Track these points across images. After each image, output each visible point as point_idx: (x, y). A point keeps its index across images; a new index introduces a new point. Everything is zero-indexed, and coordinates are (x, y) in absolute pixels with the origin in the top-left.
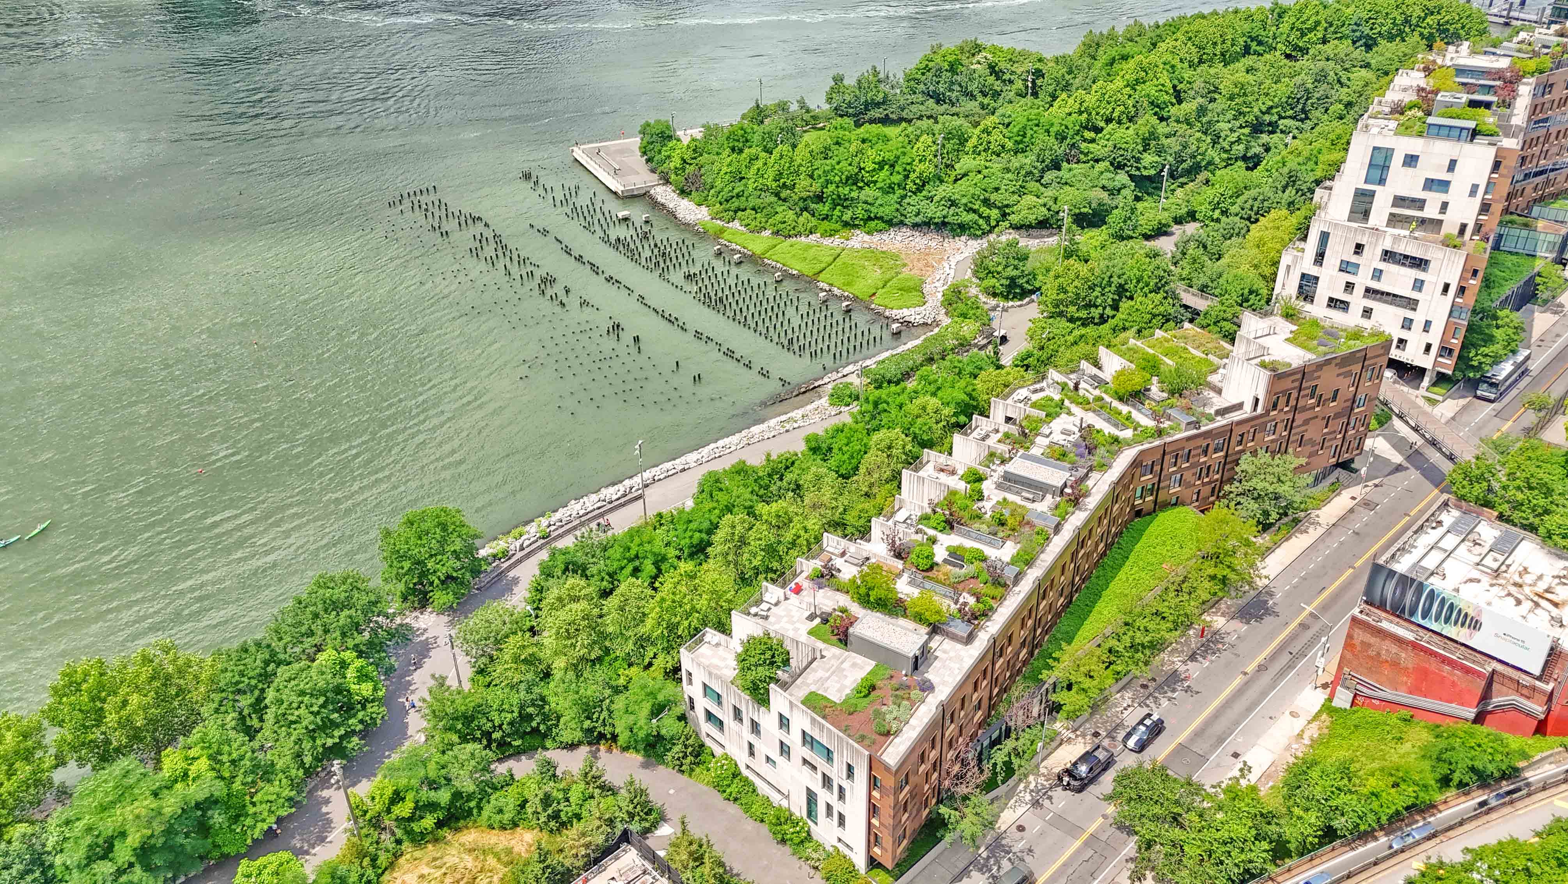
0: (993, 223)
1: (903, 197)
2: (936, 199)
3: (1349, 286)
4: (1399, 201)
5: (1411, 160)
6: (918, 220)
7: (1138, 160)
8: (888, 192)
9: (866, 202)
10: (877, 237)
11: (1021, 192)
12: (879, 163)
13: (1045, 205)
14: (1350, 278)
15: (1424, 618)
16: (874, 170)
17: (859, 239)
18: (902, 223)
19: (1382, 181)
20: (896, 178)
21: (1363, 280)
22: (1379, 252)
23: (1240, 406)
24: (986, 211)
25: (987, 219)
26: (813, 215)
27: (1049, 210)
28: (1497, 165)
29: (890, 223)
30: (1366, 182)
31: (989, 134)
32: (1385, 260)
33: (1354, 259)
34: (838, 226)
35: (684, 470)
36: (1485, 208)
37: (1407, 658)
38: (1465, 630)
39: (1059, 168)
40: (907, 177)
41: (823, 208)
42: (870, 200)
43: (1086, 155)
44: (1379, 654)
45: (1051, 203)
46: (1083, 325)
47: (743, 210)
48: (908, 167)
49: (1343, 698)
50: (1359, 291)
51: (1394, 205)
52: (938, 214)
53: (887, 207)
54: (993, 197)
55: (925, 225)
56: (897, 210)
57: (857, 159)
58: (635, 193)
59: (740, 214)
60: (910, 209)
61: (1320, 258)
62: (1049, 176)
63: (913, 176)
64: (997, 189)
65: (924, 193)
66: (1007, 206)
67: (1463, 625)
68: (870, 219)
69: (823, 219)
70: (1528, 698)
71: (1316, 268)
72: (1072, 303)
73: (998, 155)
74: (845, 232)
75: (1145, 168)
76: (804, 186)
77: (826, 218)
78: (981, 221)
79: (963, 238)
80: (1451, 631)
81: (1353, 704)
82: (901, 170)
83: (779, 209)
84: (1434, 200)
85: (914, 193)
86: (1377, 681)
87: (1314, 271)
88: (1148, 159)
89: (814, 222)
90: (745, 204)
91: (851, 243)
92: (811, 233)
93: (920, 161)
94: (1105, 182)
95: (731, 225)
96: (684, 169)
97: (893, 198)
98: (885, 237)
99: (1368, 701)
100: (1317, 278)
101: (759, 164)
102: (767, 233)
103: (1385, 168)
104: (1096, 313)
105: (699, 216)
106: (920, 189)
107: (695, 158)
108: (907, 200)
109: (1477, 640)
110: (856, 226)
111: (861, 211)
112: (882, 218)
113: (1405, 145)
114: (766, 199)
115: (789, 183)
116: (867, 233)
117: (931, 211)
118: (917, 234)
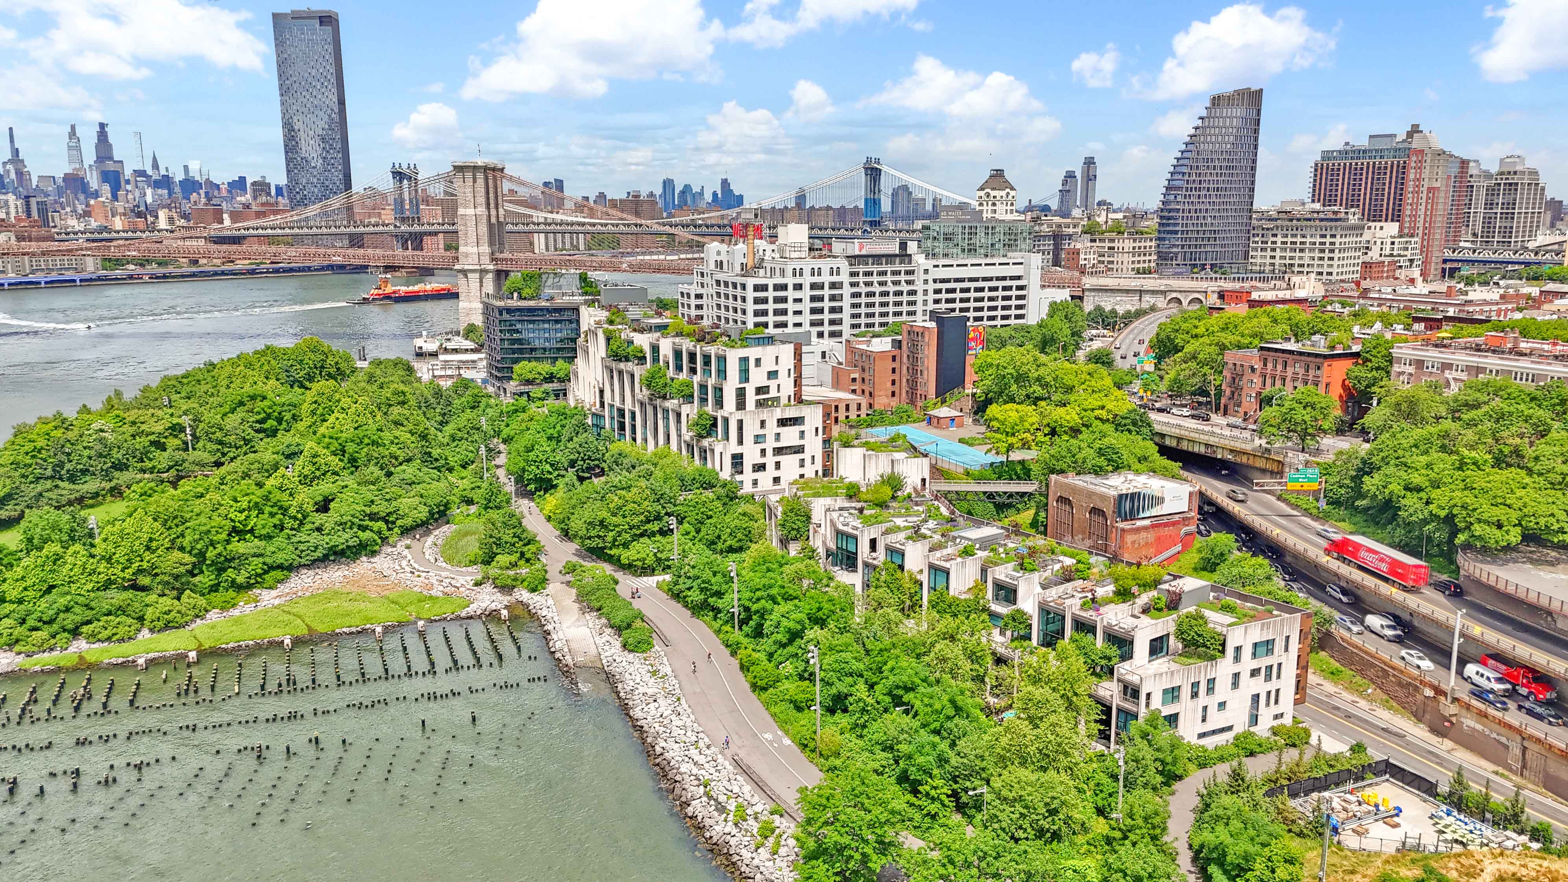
0: (384, 534)
2: (327, 527)
3: (763, 452)
4: (759, 390)
5: (758, 362)
6: (319, 554)
9: (256, 555)
10: (283, 588)
13: (421, 503)
14: (762, 446)
15: (1143, 513)
16: (246, 519)
17: (268, 598)
18: (301, 566)
19: (747, 380)
21: (770, 444)
22: (775, 422)
24: (376, 525)
25: (379, 532)
26: (196, 592)
29: (290, 568)
30: (740, 383)
31: (320, 457)
32: (779, 426)
33: (761, 432)
34: (231, 593)
37: (1150, 536)
40: (285, 515)
41: (205, 579)
42: (261, 550)
44: (1139, 544)
47: (88, 622)
48: (284, 504)
50: (769, 452)
51: (756, 394)
53: (280, 551)
54: (374, 509)
55: (330, 558)
56: (291, 552)
59: (85, 629)
60: (303, 547)
61: (740, 442)
63: (293, 511)
65: (310, 526)
66: (391, 513)
67: (1158, 504)
68: (266, 572)
69: (212, 593)
70: (1188, 525)
71: (740, 447)
74: (245, 596)
77: (214, 588)
78: (374, 536)
87: (738, 450)
89: (201, 600)
91: (259, 605)
92: (205, 612)
95: (73, 649)
97: (282, 540)
98: (290, 584)
100: (742, 455)
102: (146, 634)
103: (747, 370)
106: (304, 523)
108: (295, 539)
110: (253, 586)
111: (256, 565)
112: (280, 567)
113: (753, 353)
114: (117, 597)
115: (145, 565)
116: (271, 588)
117: (324, 541)
118: (319, 571)
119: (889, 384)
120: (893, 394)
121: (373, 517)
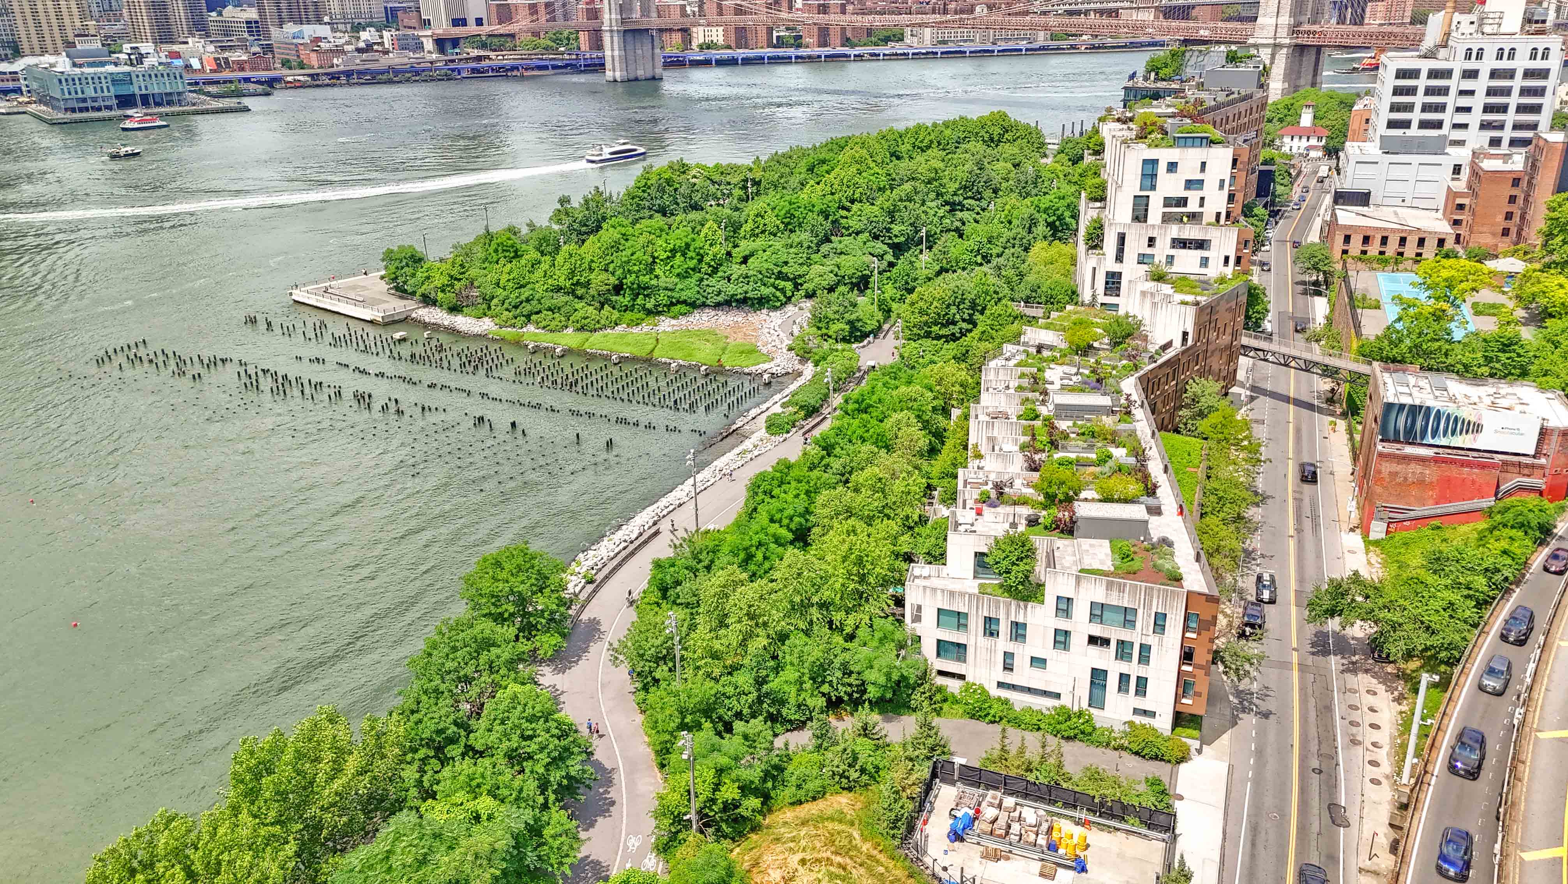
0: (789, 294)
1: (701, 280)
2: (733, 277)
4: (1168, 202)
5: (1172, 167)
6: (720, 299)
7: (889, 230)
8: (685, 277)
9: (666, 289)
10: (683, 321)
11: (808, 262)
12: (671, 251)
13: (832, 272)
14: (1148, 268)
15: (1433, 438)
16: (668, 258)
17: (666, 324)
18: (704, 305)
19: (1153, 188)
20: (692, 264)
22: (1168, 242)
23: (1169, 345)
24: (782, 284)
25: (783, 291)
26: (614, 308)
27: (836, 275)
28: (1235, 161)
29: (693, 306)
30: (1141, 189)
31: (762, 217)
32: (1174, 247)
33: (1149, 251)
34: (641, 315)
35: (680, 505)
36: (1231, 198)
37: (1430, 473)
38: (1470, 436)
39: (829, 241)
40: (700, 261)
41: (624, 300)
42: (670, 286)
43: (847, 229)
44: (1406, 479)
45: (836, 269)
46: (947, 341)
47: (537, 313)
48: (702, 251)
49: (1378, 530)
51: (1165, 206)
52: (739, 291)
53: (689, 290)
54: (785, 270)
55: (728, 304)
56: (698, 292)
57: (650, 249)
58: (396, 318)
59: (534, 317)
60: (710, 290)
61: (1119, 258)
62: (825, 248)
63: (707, 259)
64: (786, 263)
65: (720, 274)
66: (800, 276)
67: (1467, 432)
68: (672, 304)
69: (625, 311)
70: (1529, 476)
71: (1118, 265)
72: (936, 323)
73: (775, 235)
74: (650, 319)
75: (896, 236)
76: (600, 280)
77: (629, 308)
78: (778, 294)
79: (765, 311)
80: (1458, 441)
81: (1387, 532)
82: (694, 255)
83: (577, 306)
84: (1193, 197)
85: (710, 275)
86: (1407, 504)
87: (1116, 268)
88: (896, 229)
89: (616, 315)
90: (539, 306)
91: (661, 328)
92: (617, 324)
93: (711, 245)
94: (871, 250)
95: (525, 330)
96: (452, 286)
97: (693, 281)
98: (691, 319)
99: (1400, 525)
100: (1120, 273)
101: (544, 266)
102: (570, 330)
103: (1154, 176)
104: (955, 329)
105: (485, 327)
106: (715, 270)
107: (463, 273)
108: (705, 282)
109: (1482, 441)
110: (659, 313)
111: (663, 298)
112: (684, 302)
113: (1165, 155)
114: (561, 299)
115: (582, 280)
116: (673, 318)
117: (731, 289)
118: (720, 313)
119: (1500, 218)
120: (1506, 232)
121: (781, 276)
